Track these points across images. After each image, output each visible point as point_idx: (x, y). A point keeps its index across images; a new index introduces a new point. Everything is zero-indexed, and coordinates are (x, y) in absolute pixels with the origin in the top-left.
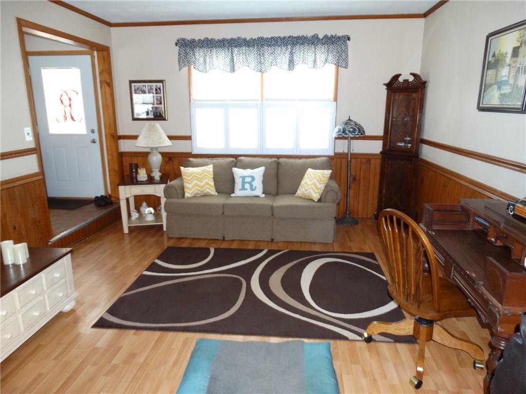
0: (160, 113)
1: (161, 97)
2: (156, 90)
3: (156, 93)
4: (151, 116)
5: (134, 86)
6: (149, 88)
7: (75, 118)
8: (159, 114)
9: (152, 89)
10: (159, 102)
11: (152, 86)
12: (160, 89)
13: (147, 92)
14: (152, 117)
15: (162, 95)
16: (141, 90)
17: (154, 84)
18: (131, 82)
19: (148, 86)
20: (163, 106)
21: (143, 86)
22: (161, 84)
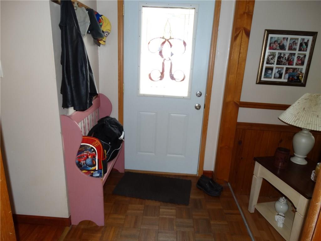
0: (298, 77)
1: (305, 56)
2: (301, 45)
3: (300, 50)
4: (284, 80)
5: (271, 38)
6: (292, 42)
7: (175, 77)
8: (296, 78)
9: (296, 44)
10: (300, 62)
11: (298, 39)
12: (307, 44)
13: (287, 48)
14: (286, 81)
15: (307, 53)
16: (279, 44)
17: (300, 37)
18: (270, 32)
19: (291, 39)
20: (304, 68)
21: (284, 38)
22: (311, 38)
